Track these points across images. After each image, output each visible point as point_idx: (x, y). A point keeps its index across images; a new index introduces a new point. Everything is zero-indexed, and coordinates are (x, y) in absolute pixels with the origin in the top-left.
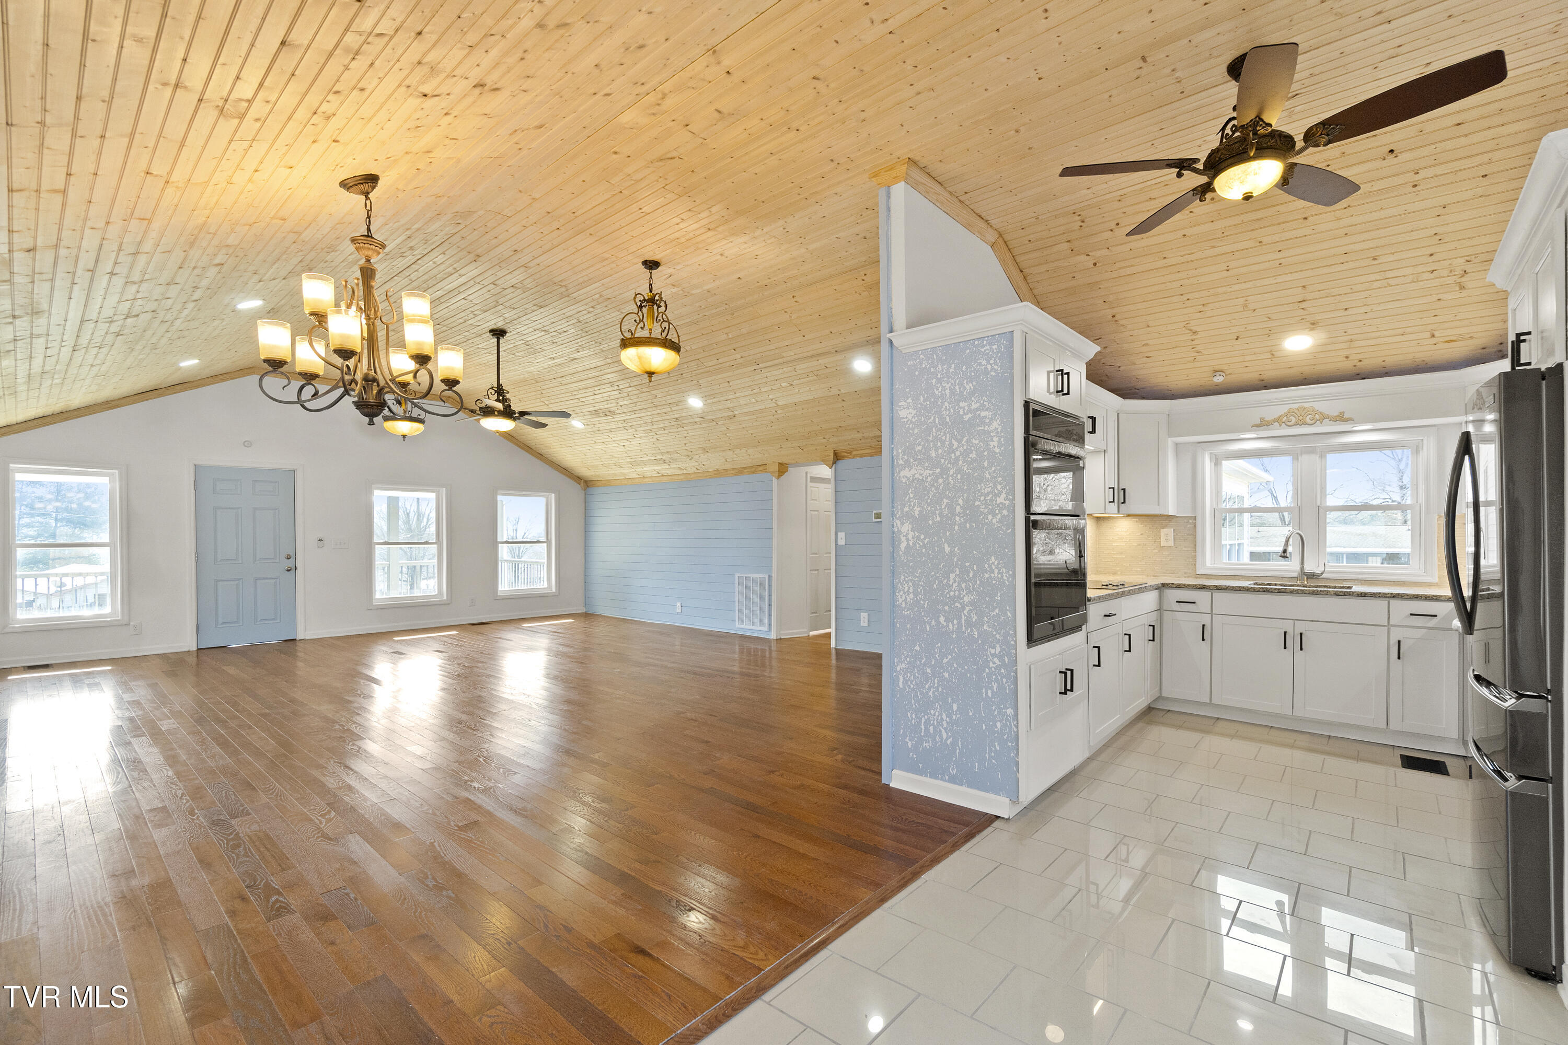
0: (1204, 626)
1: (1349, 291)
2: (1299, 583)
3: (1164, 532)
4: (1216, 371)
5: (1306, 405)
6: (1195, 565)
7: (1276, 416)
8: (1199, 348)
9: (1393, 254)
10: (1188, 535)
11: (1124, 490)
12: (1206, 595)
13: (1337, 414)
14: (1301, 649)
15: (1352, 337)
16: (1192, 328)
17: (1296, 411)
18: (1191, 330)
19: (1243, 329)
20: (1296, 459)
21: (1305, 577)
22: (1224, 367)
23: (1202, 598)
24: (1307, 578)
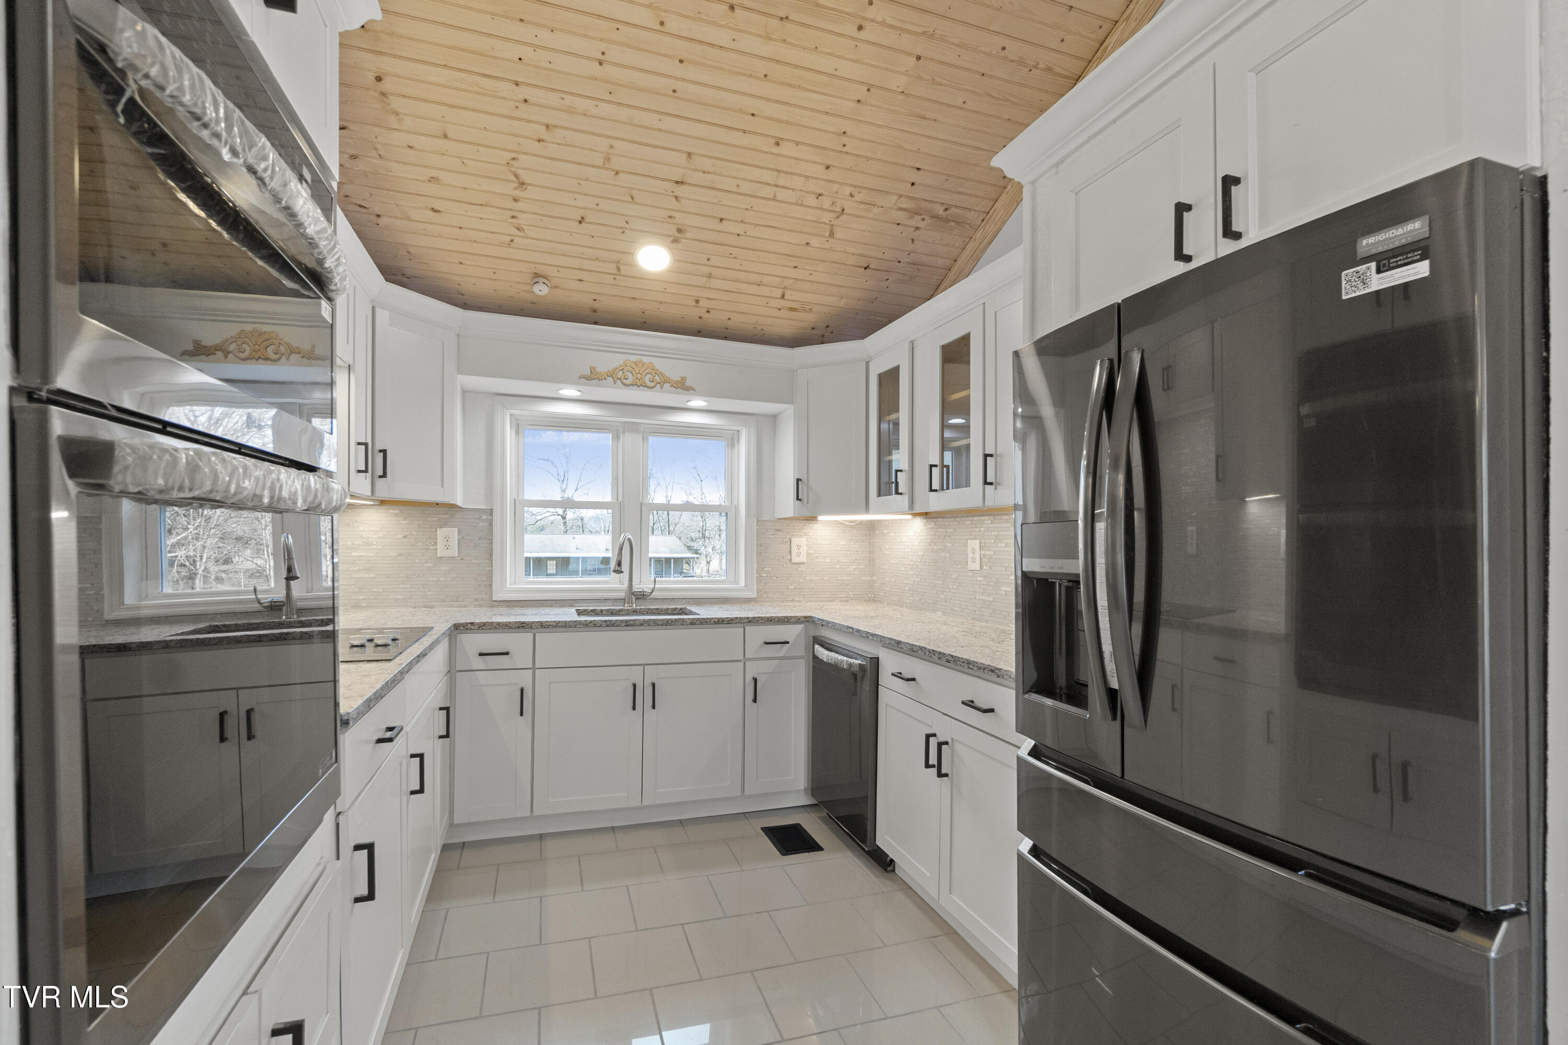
0: (522, 690)
1: (734, 189)
2: (627, 607)
3: (442, 533)
4: (537, 275)
5: (646, 360)
6: (491, 585)
7: (610, 368)
8: (523, 219)
9: (798, 143)
10: (480, 538)
11: (384, 452)
12: (525, 638)
13: (678, 379)
14: (654, 707)
15: (715, 271)
16: (519, 172)
17: (634, 366)
18: (516, 176)
19: (594, 206)
20: (616, 437)
21: (634, 598)
22: (551, 272)
23: (518, 643)
24: (637, 599)
